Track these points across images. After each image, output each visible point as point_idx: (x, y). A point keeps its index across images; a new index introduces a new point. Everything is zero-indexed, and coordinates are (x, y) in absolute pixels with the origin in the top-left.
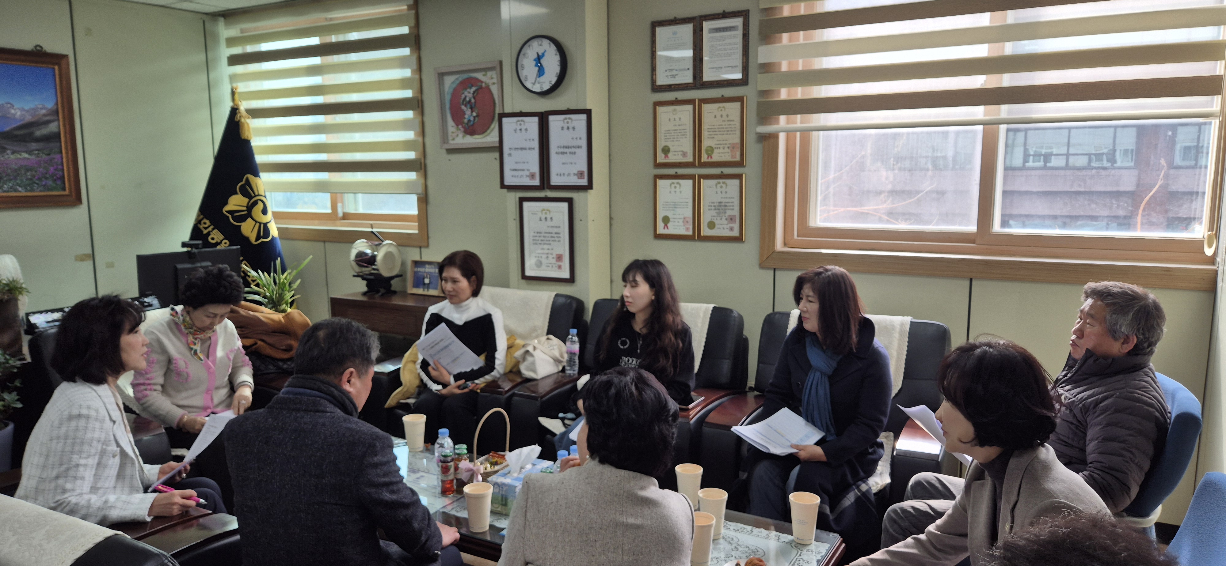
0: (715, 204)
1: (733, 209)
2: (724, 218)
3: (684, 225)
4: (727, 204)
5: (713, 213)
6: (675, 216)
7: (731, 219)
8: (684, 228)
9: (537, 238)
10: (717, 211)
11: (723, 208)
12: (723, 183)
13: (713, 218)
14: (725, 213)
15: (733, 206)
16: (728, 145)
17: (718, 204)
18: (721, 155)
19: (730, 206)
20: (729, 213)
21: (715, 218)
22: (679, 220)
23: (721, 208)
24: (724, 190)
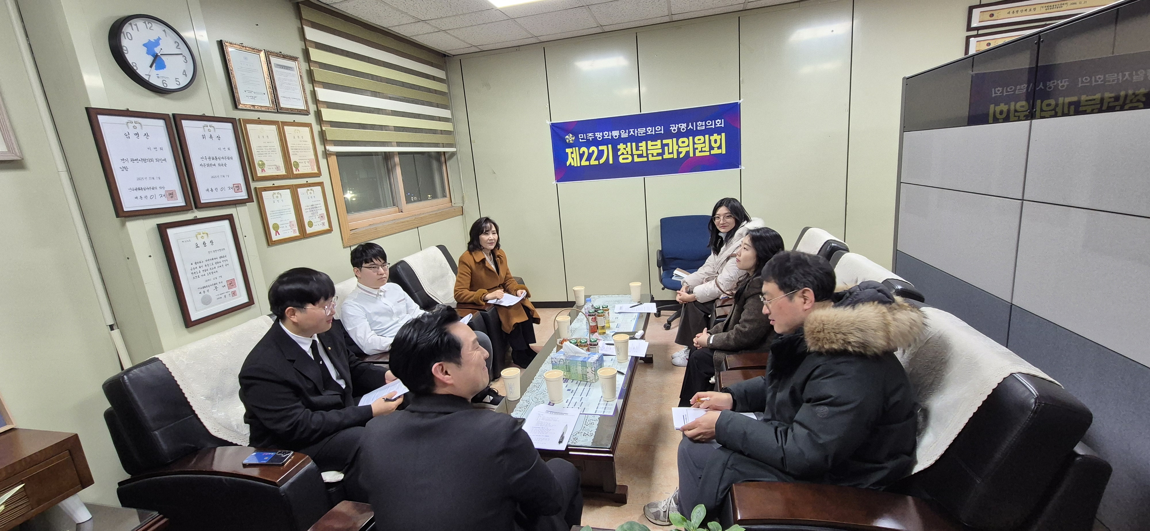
0: (309, 208)
1: (321, 209)
2: (317, 217)
3: (291, 229)
4: (317, 206)
5: (310, 214)
6: (282, 223)
7: (322, 217)
8: (292, 230)
9: (198, 270)
10: (312, 212)
11: (315, 209)
12: (311, 190)
13: (310, 218)
14: (317, 213)
15: (321, 207)
16: (308, 161)
17: (311, 207)
18: (305, 168)
19: (319, 207)
20: (320, 212)
21: (312, 218)
22: (286, 225)
23: (313, 208)
24: (312, 195)
